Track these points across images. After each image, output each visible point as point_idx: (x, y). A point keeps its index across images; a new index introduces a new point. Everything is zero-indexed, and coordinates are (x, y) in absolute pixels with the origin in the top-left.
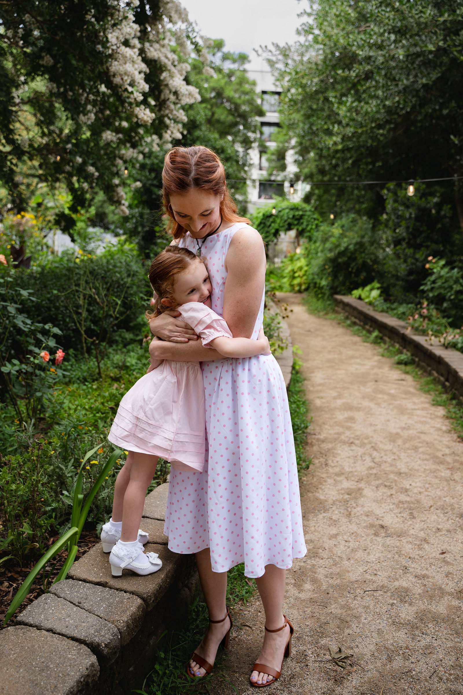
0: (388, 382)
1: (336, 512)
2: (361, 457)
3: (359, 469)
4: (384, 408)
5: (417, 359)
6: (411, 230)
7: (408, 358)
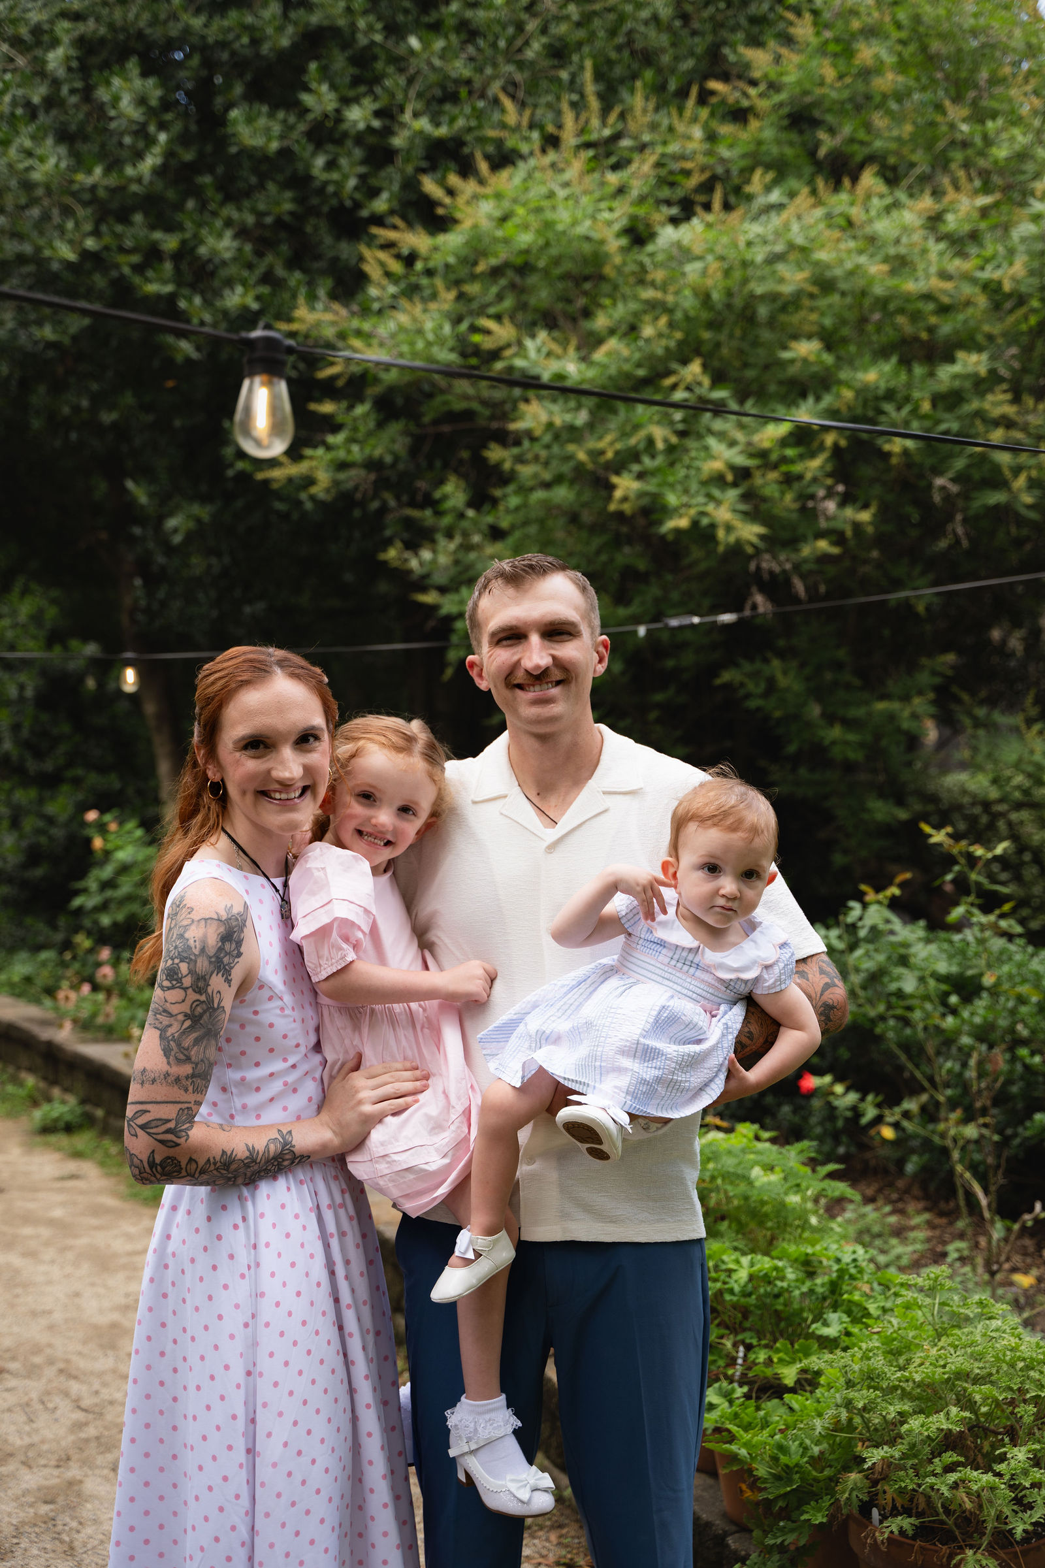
0: (35, 1189)
1: (35, 1552)
2: (43, 1403)
3: (48, 1434)
4: (53, 1262)
5: (99, 1113)
6: (25, 733)
7: (71, 1111)
